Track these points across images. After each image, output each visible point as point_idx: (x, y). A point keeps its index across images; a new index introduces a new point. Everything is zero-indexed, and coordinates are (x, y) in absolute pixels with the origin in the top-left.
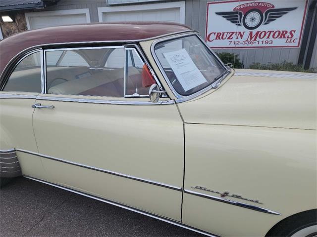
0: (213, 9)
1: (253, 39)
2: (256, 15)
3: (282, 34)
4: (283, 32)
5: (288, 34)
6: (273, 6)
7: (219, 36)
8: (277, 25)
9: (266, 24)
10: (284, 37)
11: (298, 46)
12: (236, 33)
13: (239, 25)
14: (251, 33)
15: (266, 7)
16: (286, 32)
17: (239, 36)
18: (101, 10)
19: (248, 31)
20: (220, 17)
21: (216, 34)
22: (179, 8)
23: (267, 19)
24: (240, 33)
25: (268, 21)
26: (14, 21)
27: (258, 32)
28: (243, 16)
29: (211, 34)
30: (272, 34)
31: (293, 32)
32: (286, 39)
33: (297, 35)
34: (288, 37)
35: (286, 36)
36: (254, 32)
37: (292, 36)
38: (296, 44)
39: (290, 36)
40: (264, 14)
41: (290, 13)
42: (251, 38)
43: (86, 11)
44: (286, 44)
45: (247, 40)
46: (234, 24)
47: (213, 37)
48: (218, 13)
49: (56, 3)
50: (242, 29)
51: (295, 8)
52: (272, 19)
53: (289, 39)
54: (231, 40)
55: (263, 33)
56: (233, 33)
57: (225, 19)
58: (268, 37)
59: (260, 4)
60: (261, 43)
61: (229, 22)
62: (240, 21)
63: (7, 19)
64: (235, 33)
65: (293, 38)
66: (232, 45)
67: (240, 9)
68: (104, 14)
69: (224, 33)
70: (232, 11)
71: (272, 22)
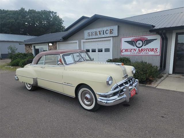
0: (123, 40)
1: (140, 52)
2: (140, 42)
3: (152, 50)
4: (152, 49)
5: (155, 50)
6: (147, 39)
7: (126, 50)
8: (149, 46)
9: (145, 46)
10: (153, 51)
11: (160, 55)
13: (134, 46)
14: (139, 49)
15: (144, 39)
16: (154, 49)
17: (134, 51)
18: (82, 41)
19: (138, 49)
20: (126, 43)
22: (110, 40)
23: (145, 44)
24: (135, 49)
26: (53, 45)
27: (142, 49)
29: (123, 49)
30: (148, 50)
31: (157, 49)
32: (154, 52)
33: (159, 50)
34: (155, 51)
35: (154, 50)
36: (140, 49)
37: (157, 50)
38: (159, 54)
39: (156, 51)
40: (144, 42)
41: (155, 41)
43: (77, 41)
44: (154, 54)
45: (138, 52)
46: (132, 46)
47: (124, 51)
48: (125, 42)
49: (67, 39)
50: (135, 48)
51: (157, 39)
52: (147, 44)
53: (155, 52)
54: (131, 52)
55: (144, 50)
56: (132, 49)
57: (128, 44)
58: (146, 51)
60: (143, 53)
61: (130, 45)
62: (134, 43)
63: (51, 44)
65: (157, 52)
66: (132, 54)
67: (134, 40)
68: (84, 42)
69: (128, 49)
70: (131, 40)
71: (147, 45)
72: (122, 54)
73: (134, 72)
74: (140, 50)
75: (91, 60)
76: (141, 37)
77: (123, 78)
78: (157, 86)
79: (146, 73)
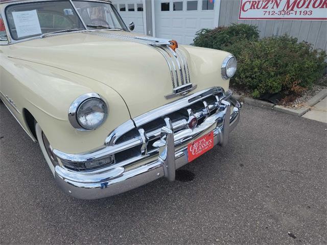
73: (231, 71)
75: (125, 30)
77: (168, 97)
78: (310, 110)
79: (285, 73)
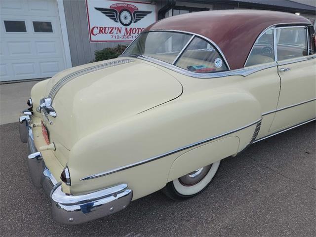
1: (128, 34)
2: (127, 14)
6: (138, 9)
7: (102, 30)
9: (135, 22)
12: (116, 28)
13: (117, 21)
14: (126, 29)
15: (133, 9)
17: (118, 32)
19: (124, 27)
20: (99, 12)
21: (99, 28)
23: (135, 18)
24: (118, 28)
25: (136, 20)
27: (131, 29)
28: (118, 14)
29: (94, 28)
30: (140, 30)
36: (129, 28)
40: (132, 14)
42: (127, 34)
45: (125, 35)
46: (112, 21)
47: (96, 31)
48: (96, 9)
50: (119, 25)
51: (151, 12)
52: (138, 19)
54: (111, 34)
55: (135, 30)
56: (113, 28)
57: (104, 15)
58: (138, 33)
59: (129, 6)
60: (134, 37)
61: (108, 18)
62: (117, 16)
64: (114, 29)
66: (114, 39)
67: (115, 8)
69: (105, 28)
70: (109, 8)
71: (139, 21)
72: (92, 40)
74: (128, 30)
76: (128, 5)
